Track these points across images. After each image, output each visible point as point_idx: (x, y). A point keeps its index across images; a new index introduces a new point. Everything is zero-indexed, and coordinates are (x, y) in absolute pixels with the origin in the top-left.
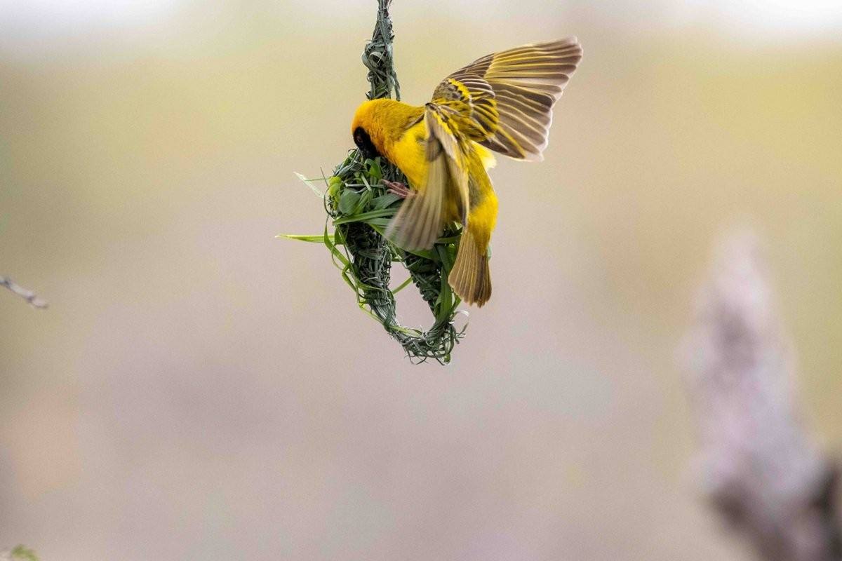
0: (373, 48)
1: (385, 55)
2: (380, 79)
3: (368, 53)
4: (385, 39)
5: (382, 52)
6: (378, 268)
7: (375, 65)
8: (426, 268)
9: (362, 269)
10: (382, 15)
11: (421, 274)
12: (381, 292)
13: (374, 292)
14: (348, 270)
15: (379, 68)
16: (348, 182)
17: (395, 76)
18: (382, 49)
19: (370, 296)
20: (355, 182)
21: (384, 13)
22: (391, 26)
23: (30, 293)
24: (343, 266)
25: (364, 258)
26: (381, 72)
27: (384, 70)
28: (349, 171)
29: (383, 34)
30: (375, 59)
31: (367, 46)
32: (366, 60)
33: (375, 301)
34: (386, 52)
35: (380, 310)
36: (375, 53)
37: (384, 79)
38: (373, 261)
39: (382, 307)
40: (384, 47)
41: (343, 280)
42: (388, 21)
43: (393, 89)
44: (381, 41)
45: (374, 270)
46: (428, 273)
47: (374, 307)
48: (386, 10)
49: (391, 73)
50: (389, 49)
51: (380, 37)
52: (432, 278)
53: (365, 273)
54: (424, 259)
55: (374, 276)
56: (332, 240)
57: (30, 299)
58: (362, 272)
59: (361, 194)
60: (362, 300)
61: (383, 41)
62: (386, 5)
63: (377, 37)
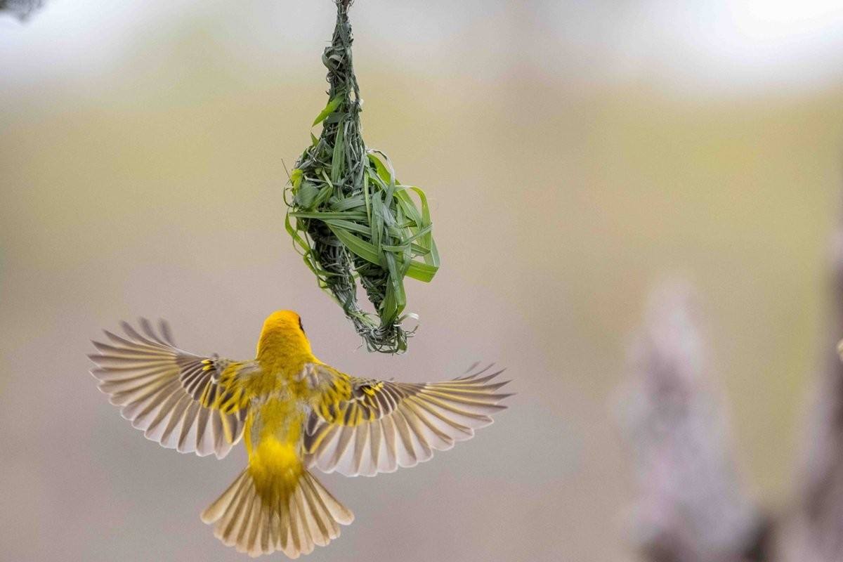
0: (332, 52)
1: (344, 58)
2: (340, 80)
3: (328, 54)
4: (344, 43)
5: (341, 56)
6: (339, 254)
7: (334, 66)
8: (373, 273)
9: (322, 254)
10: (341, 19)
11: (369, 277)
12: (341, 278)
13: (335, 277)
14: (309, 256)
15: (339, 70)
16: (308, 176)
17: (354, 79)
18: (342, 53)
19: (331, 281)
20: (315, 177)
21: (343, 17)
22: (350, 29)
24: (304, 252)
25: (324, 245)
26: (341, 73)
27: (344, 71)
28: (309, 166)
29: (342, 37)
30: (336, 62)
31: (326, 48)
32: (326, 62)
33: (336, 286)
34: (346, 55)
35: (340, 295)
36: (334, 57)
37: (344, 79)
38: (334, 249)
39: (342, 292)
40: (344, 51)
41: (304, 263)
42: (348, 25)
43: (352, 89)
44: (340, 45)
45: (335, 257)
46: (376, 277)
47: (335, 292)
48: (345, 15)
49: (350, 75)
50: (348, 52)
51: (339, 40)
52: (378, 282)
53: (326, 259)
54: (372, 264)
55: (335, 262)
56: (294, 227)
58: (323, 258)
59: (320, 189)
60: (323, 284)
61: (342, 44)
62: (345, 9)
63: (336, 40)
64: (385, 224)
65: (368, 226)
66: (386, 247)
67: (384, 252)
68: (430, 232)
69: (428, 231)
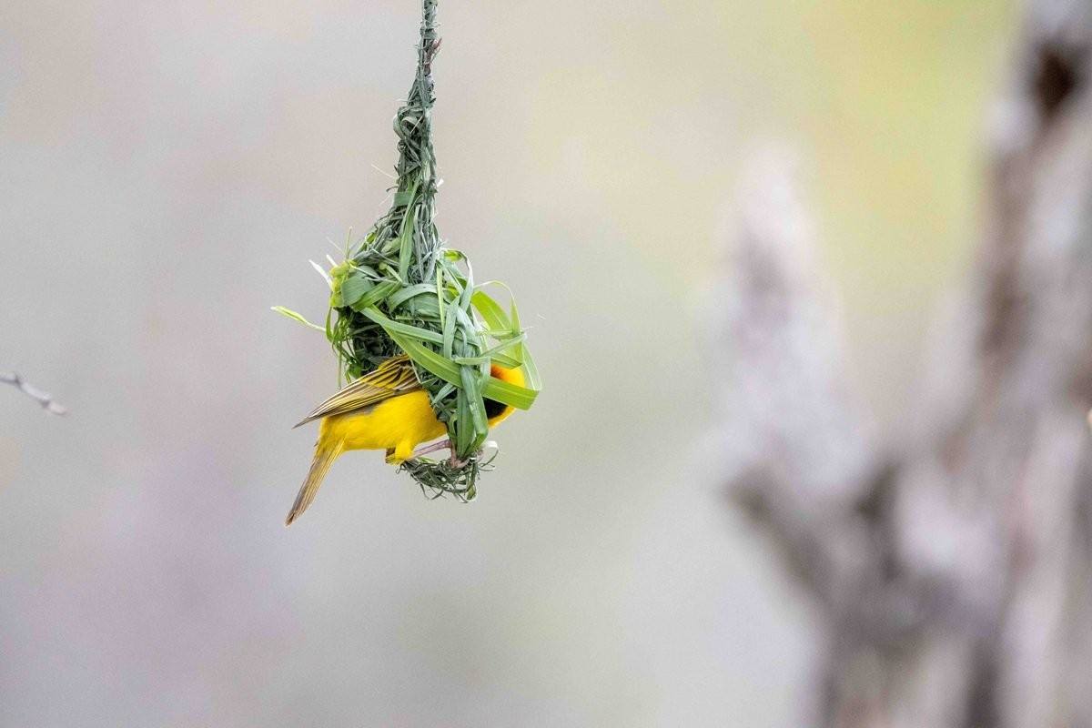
0: (405, 114)
1: (421, 122)
2: (412, 151)
3: (401, 118)
4: (423, 100)
5: (418, 118)
7: (408, 133)
10: (422, 71)
15: (412, 138)
17: (431, 149)
18: (419, 115)
21: (425, 69)
22: (433, 86)
26: (414, 143)
27: (419, 141)
29: (420, 96)
30: (410, 126)
31: (400, 109)
32: (398, 127)
34: (424, 119)
36: (409, 119)
37: (418, 152)
40: (422, 112)
42: (430, 80)
43: (428, 165)
44: (417, 104)
48: (428, 66)
49: (427, 145)
50: (428, 114)
51: (417, 99)
61: (421, 104)
62: (429, 58)
63: (413, 99)
65: (441, 333)
66: (459, 360)
67: (458, 365)
68: (520, 343)
69: (519, 340)
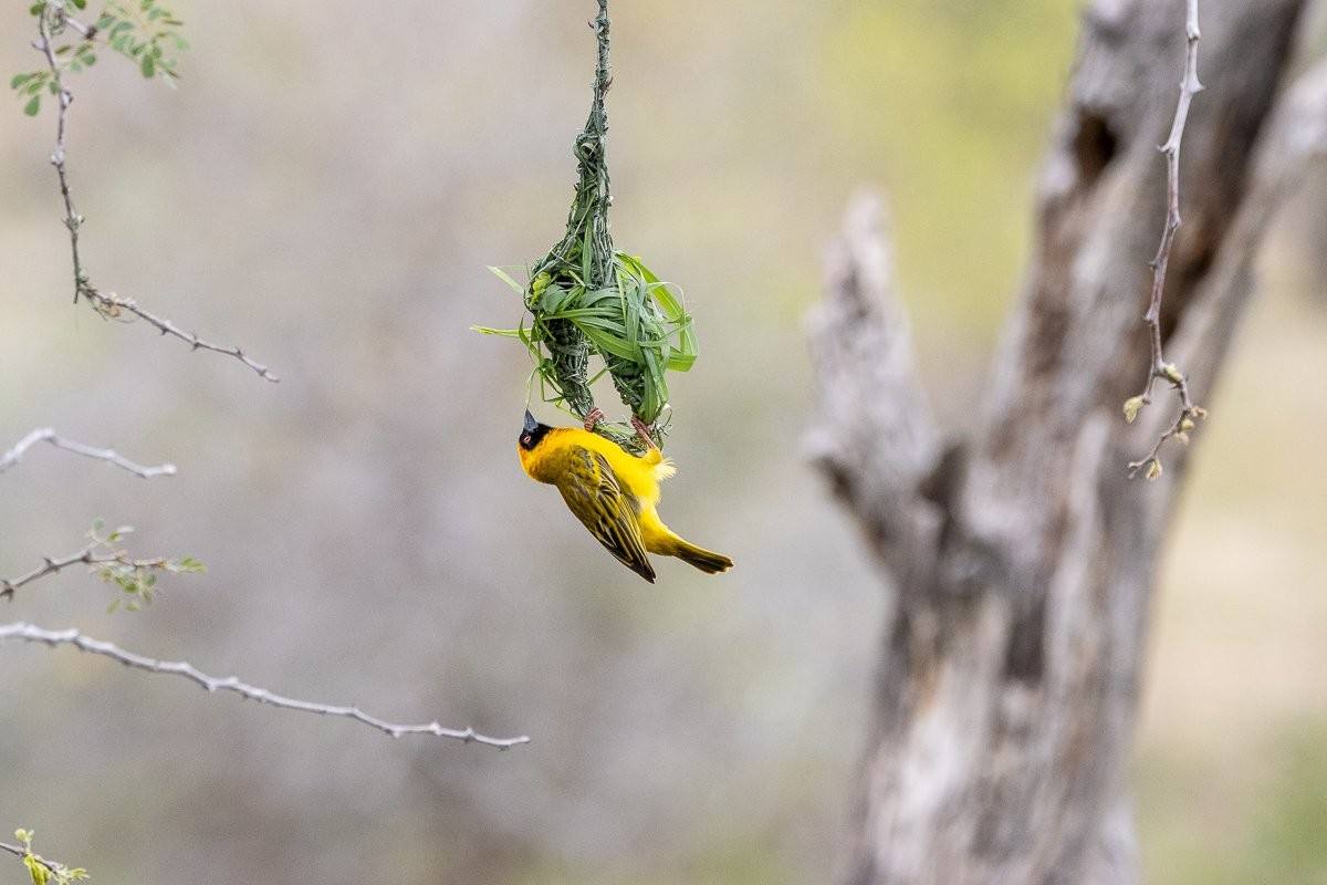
0: (585, 140)
1: (597, 147)
2: (590, 171)
3: (579, 144)
4: (599, 130)
5: (594, 144)
7: (586, 156)
8: (627, 372)
9: (560, 365)
10: (597, 105)
12: (578, 386)
14: (545, 366)
15: (590, 160)
17: (605, 170)
18: (595, 141)
19: (568, 393)
21: (599, 103)
22: (606, 117)
23: (262, 367)
26: (591, 164)
27: (595, 162)
28: (555, 267)
29: (596, 125)
30: (587, 150)
31: (579, 136)
32: (577, 151)
34: (599, 144)
36: (586, 145)
37: (594, 171)
38: (574, 358)
40: (597, 139)
42: (603, 112)
43: (603, 182)
44: (593, 132)
46: (630, 376)
48: (601, 101)
49: (602, 166)
50: (602, 141)
51: (593, 128)
53: (564, 370)
56: (528, 335)
57: (262, 373)
60: (560, 396)
61: (596, 132)
62: (602, 94)
63: (590, 127)
64: (641, 320)
65: (624, 324)
66: (642, 344)
67: (642, 348)
